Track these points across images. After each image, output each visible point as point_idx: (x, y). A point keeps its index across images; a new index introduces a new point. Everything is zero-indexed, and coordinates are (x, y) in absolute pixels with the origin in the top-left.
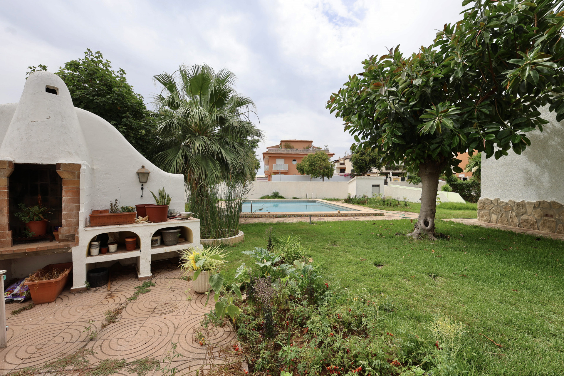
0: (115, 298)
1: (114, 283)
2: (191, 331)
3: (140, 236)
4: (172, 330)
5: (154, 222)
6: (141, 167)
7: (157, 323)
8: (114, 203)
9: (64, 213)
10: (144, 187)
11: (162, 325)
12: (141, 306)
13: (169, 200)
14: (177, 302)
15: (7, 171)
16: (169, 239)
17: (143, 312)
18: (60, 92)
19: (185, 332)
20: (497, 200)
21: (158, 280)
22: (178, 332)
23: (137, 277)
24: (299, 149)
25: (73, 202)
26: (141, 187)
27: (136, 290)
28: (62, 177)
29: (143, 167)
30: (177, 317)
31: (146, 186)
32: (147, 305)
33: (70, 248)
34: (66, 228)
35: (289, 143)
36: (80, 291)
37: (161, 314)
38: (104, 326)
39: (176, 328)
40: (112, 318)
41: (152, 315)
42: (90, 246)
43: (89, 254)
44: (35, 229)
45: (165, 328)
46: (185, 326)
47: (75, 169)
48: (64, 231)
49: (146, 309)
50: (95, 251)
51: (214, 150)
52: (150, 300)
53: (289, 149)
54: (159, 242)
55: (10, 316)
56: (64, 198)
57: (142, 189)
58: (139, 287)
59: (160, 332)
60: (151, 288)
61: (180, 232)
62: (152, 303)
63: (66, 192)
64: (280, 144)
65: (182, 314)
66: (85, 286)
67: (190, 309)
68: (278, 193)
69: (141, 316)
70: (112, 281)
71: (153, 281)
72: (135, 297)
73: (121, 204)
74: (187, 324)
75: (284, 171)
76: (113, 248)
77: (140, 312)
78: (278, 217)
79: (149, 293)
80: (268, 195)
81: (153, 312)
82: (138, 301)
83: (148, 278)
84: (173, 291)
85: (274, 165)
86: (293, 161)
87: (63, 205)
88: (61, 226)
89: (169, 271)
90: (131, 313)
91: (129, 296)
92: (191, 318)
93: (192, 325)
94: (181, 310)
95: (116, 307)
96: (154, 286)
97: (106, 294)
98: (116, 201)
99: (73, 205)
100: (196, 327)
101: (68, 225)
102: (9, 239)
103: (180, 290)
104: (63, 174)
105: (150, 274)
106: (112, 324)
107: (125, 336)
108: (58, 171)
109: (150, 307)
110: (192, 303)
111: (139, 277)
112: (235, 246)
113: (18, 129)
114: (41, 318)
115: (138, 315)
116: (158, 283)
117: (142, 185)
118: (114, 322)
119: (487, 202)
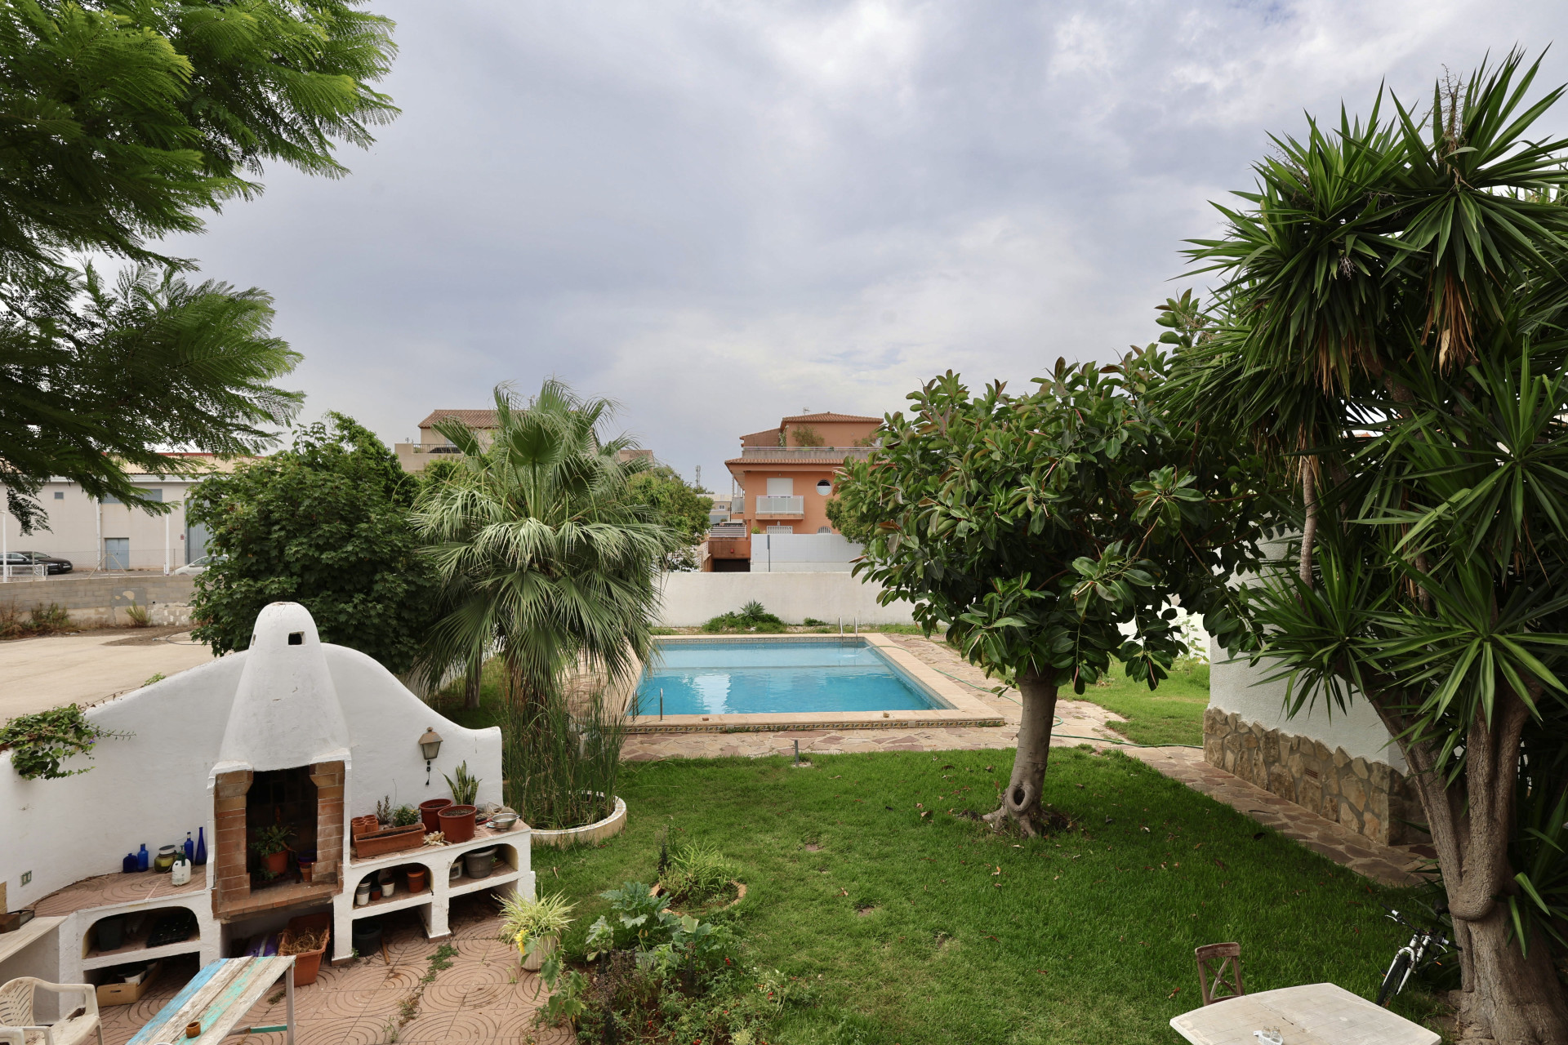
0: (402, 977)
1: (391, 948)
2: (518, 1033)
3: (432, 868)
4: (492, 1030)
5: (454, 842)
6: (425, 731)
7: (470, 1020)
8: (383, 803)
9: (319, 840)
10: (431, 766)
11: (479, 1024)
12: (443, 990)
13: (475, 787)
14: (496, 987)
15: (245, 785)
16: (478, 867)
17: (450, 1004)
18: (306, 639)
19: (509, 1034)
20: (1235, 717)
21: (461, 943)
22: (501, 1033)
23: (425, 935)
24: (836, 448)
25: (333, 823)
26: (426, 766)
27: (430, 963)
28: (317, 784)
29: (430, 730)
30: (498, 1012)
31: (434, 764)
32: (451, 990)
33: (330, 898)
34: (323, 864)
35: (810, 427)
36: (346, 964)
37: (475, 1006)
38: (402, 1024)
39: (497, 1029)
40: (409, 1011)
41: (463, 1008)
42: (358, 891)
43: (356, 904)
44: (276, 865)
45: (482, 1028)
46: (508, 1025)
47: (336, 770)
48: (320, 867)
49: (451, 999)
50: (364, 898)
51: (563, 610)
52: (455, 983)
53: (806, 448)
54: (460, 871)
55: (268, 1005)
56: (319, 817)
57: (429, 769)
58: (433, 958)
59: (477, 1033)
60: (452, 959)
61: (496, 855)
62: (459, 988)
63: (323, 807)
64: (782, 430)
65: (504, 1007)
66: (351, 955)
67: (514, 999)
68: (759, 608)
69: (447, 1009)
70: (388, 943)
71: (453, 945)
72: (430, 978)
73: (396, 805)
74: (511, 1023)
75: (792, 518)
76: (388, 889)
77: (443, 1002)
78: (726, 732)
79: (451, 969)
80: (731, 613)
81: (463, 1004)
82: (438, 983)
83: (443, 938)
84: (488, 965)
85: (759, 498)
86: (820, 484)
87: (319, 828)
88: (315, 859)
89: (477, 921)
90: (432, 1004)
91: (422, 975)
92: (516, 1014)
93: (519, 1024)
94: (503, 1001)
95: (408, 994)
96: (456, 955)
97: (385, 969)
98: (387, 798)
99: (333, 827)
100: (524, 1027)
101: (325, 858)
102: (247, 886)
103: (498, 964)
104: (320, 781)
105: (448, 932)
106: (411, 1022)
107: (434, 1038)
108: (312, 776)
109: (457, 994)
110: (519, 987)
111: (431, 936)
112: (602, 845)
113: (255, 715)
114: (313, 1010)
115: (443, 1008)
116: (463, 949)
117: (429, 763)
118: (413, 1018)
119: (1218, 718)
